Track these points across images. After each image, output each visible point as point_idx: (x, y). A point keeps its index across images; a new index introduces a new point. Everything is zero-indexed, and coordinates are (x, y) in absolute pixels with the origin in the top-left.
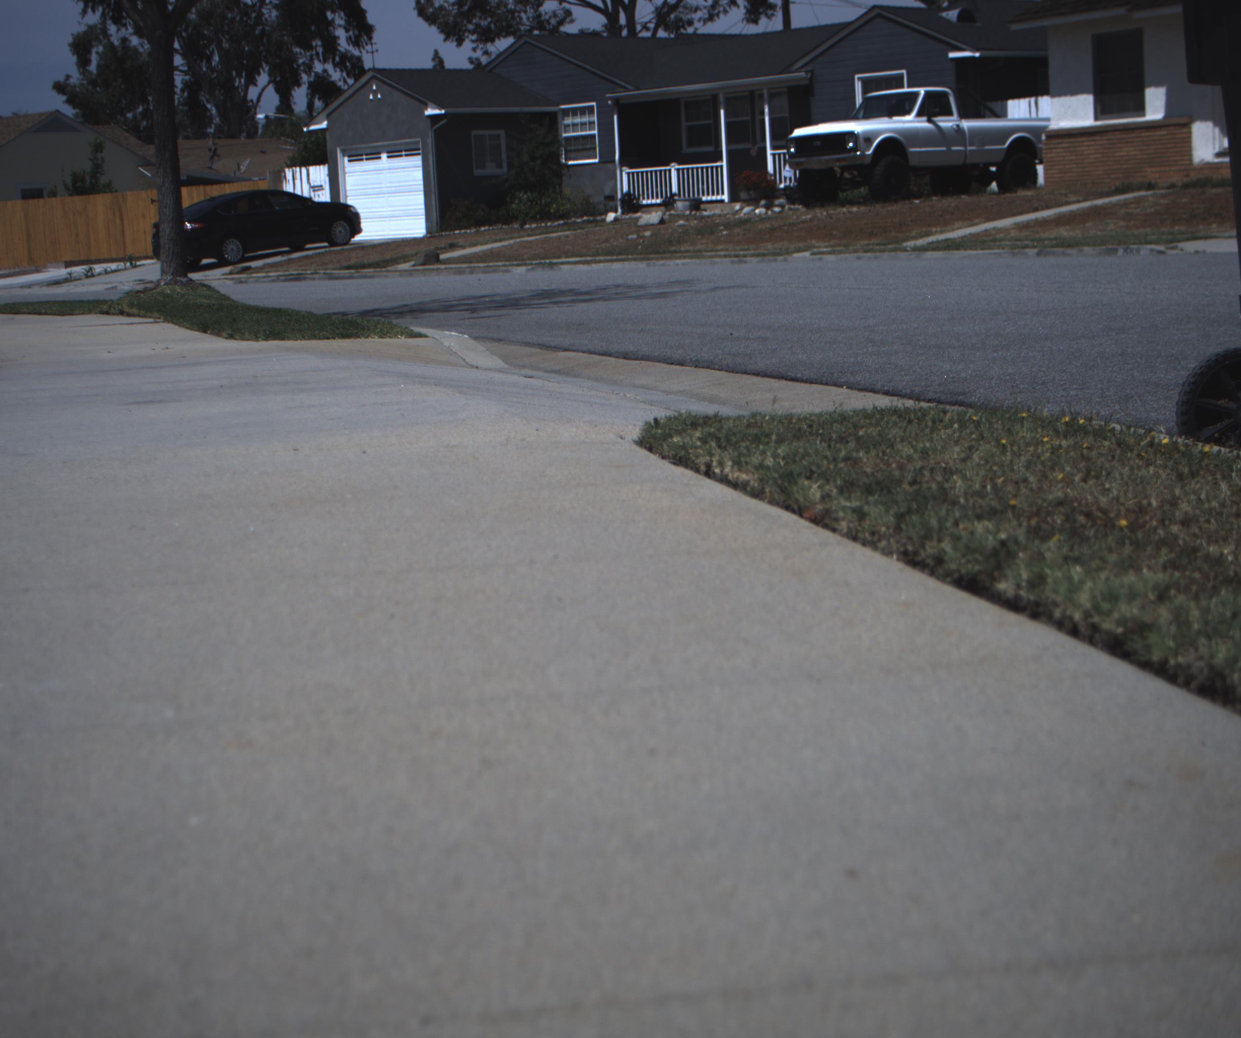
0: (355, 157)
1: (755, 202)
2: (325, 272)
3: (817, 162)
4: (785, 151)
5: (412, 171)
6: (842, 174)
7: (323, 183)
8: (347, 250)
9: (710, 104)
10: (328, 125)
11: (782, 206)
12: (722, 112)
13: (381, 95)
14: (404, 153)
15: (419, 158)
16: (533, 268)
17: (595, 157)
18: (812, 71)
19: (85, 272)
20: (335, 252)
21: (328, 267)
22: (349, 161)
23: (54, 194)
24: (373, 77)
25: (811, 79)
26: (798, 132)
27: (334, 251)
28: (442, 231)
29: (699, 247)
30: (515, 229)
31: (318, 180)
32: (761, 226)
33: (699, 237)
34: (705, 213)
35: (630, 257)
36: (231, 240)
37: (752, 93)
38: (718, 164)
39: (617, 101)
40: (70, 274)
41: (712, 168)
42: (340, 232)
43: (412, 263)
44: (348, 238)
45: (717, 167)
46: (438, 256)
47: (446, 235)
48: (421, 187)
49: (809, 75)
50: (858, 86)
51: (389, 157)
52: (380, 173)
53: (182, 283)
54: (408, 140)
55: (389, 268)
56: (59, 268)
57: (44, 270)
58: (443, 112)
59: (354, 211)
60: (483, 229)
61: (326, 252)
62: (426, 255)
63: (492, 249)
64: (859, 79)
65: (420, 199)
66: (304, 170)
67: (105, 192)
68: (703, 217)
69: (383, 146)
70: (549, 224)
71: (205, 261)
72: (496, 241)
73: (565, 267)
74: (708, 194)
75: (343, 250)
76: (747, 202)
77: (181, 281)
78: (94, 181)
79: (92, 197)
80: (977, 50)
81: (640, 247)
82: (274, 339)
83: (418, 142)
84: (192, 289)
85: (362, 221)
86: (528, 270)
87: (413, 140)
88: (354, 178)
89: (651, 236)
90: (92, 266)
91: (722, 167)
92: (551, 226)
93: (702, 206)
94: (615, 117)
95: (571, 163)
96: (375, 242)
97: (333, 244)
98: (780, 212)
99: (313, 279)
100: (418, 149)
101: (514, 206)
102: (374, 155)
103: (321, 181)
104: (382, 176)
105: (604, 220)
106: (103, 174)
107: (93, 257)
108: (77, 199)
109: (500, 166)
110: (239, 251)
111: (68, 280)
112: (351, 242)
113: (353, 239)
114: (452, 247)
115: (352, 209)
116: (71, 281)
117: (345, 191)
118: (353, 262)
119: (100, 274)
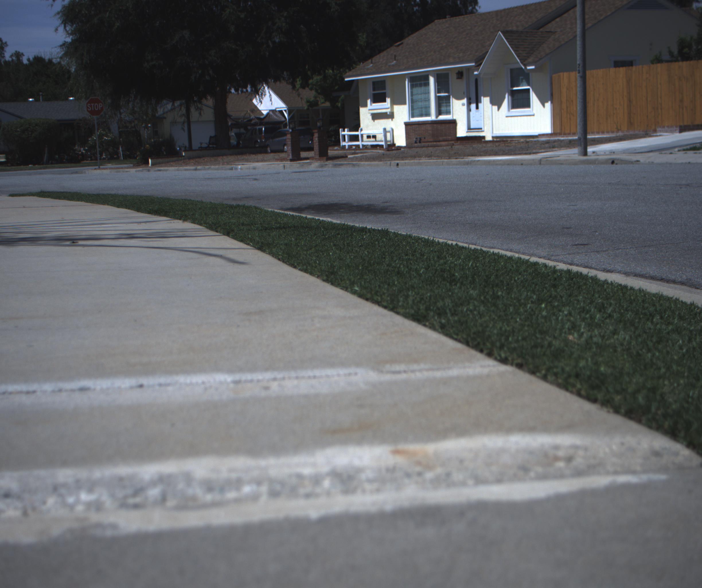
23: (658, 60)
108: (685, 64)
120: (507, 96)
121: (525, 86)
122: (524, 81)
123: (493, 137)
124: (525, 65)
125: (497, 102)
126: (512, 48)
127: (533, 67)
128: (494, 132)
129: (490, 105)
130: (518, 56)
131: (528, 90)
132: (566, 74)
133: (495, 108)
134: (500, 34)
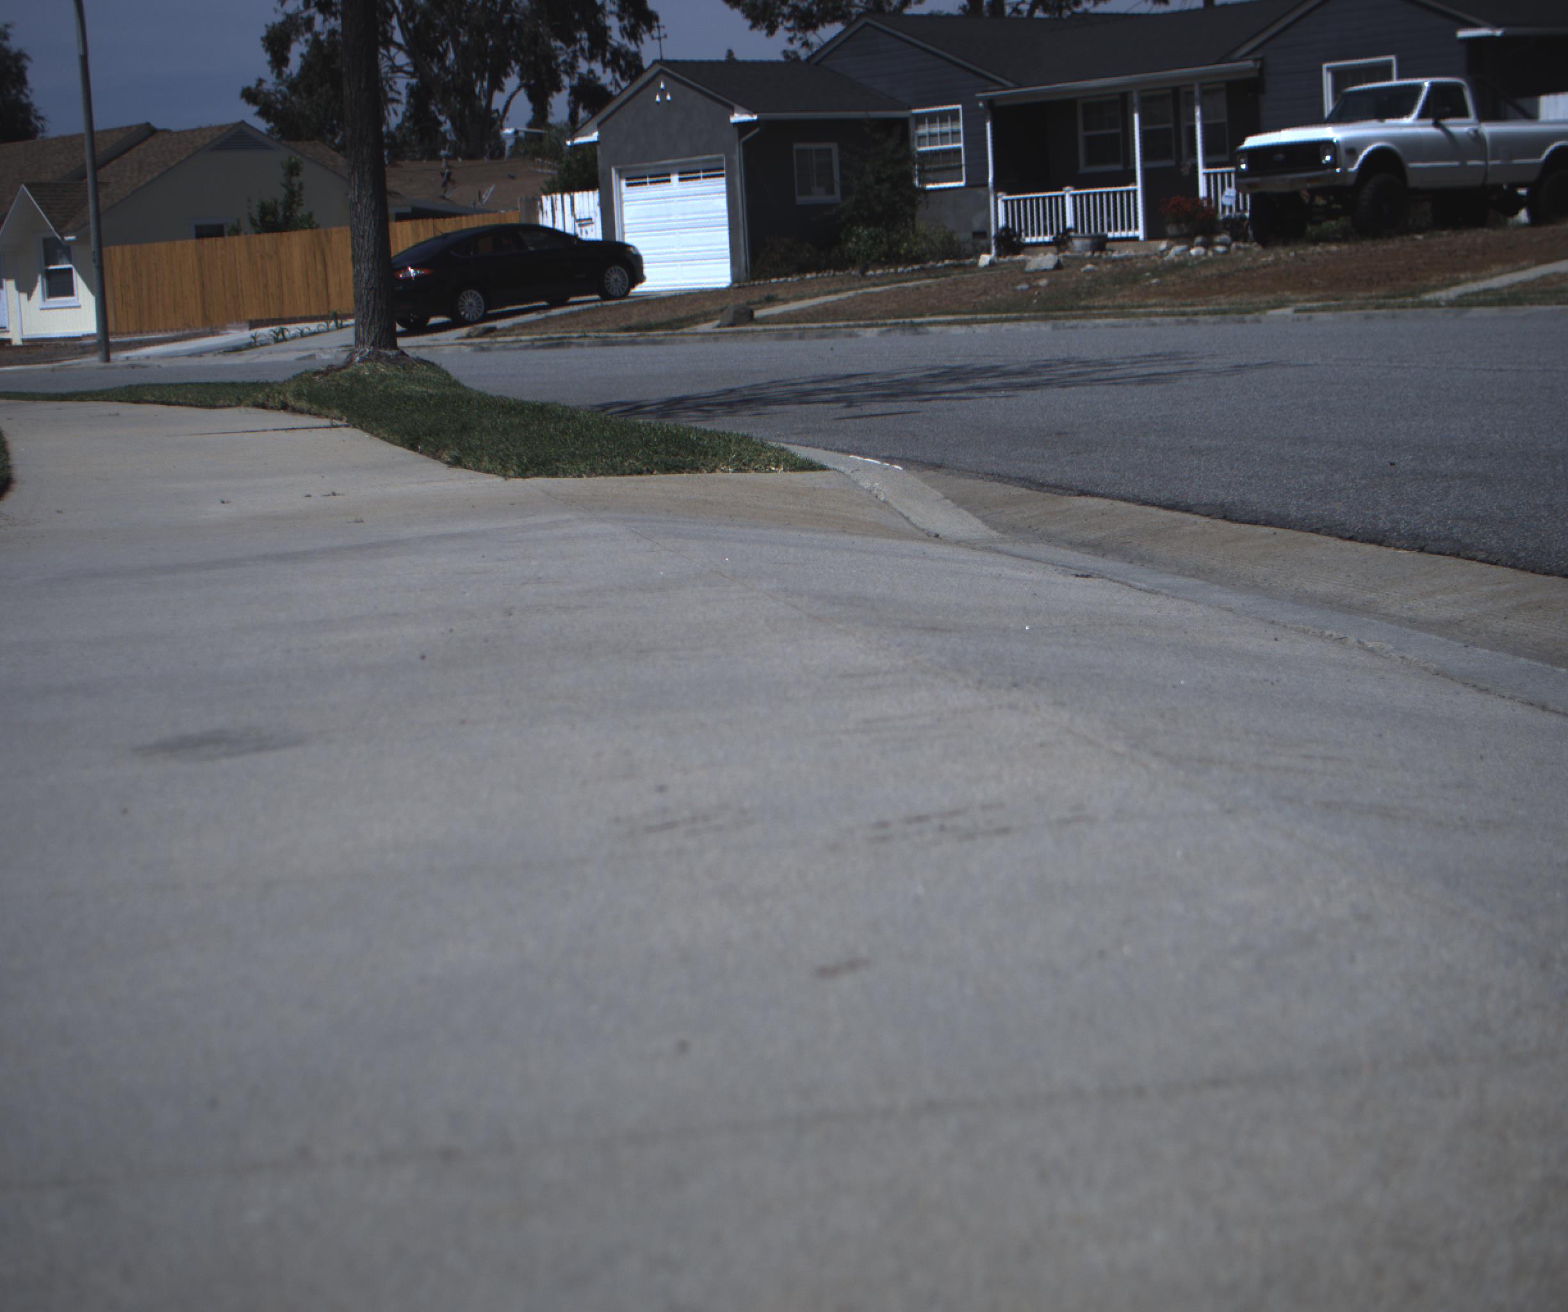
0: (636, 180)
1: (1187, 238)
2: (597, 334)
3: (1279, 183)
4: (1232, 169)
5: (713, 198)
6: (1312, 199)
7: (592, 216)
8: (625, 304)
9: (1120, 105)
10: (599, 137)
11: (1228, 245)
12: (1136, 117)
13: (671, 96)
14: (701, 174)
15: (723, 180)
16: (889, 331)
17: (960, 179)
18: (1262, 60)
19: (274, 335)
20: (610, 308)
21: (601, 328)
22: (628, 185)
23: (236, 231)
24: (661, 72)
25: (1261, 70)
26: (1252, 142)
27: (606, 306)
28: (754, 280)
29: (1120, 301)
30: (854, 276)
31: (586, 210)
32: (1204, 272)
33: (1117, 287)
34: (1115, 255)
35: (1026, 315)
36: (469, 292)
37: (1176, 91)
38: (1130, 187)
39: (990, 102)
40: (254, 337)
41: (1121, 193)
42: (616, 280)
43: (717, 322)
44: (626, 288)
45: (1128, 192)
46: (752, 312)
47: (759, 284)
48: (725, 220)
49: (1258, 64)
50: (1327, 80)
51: (681, 180)
52: (670, 202)
53: (388, 357)
54: (707, 157)
55: (686, 330)
56: (241, 329)
57: (221, 332)
58: (755, 117)
59: (634, 252)
60: (808, 276)
61: (597, 307)
62: (735, 312)
63: (825, 303)
64: (1328, 69)
65: (722, 237)
66: (567, 197)
67: (304, 228)
68: (1114, 261)
69: (674, 165)
70: (900, 269)
71: (434, 320)
72: (829, 293)
73: (932, 329)
74: (1116, 229)
75: (620, 304)
76: (1176, 239)
77: (386, 354)
78: (288, 214)
79: (285, 234)
80: (1498, 26)
81: (1035, 301)
82: (537, 475)
83: (721, 160)
84: (404, 368)
85: (645, 265)
86: (881, 334)
87: (714, 156)
88: (634, 208)
89: (1049, 285)
90: (283, 327)
91: (1135, 191)
92: (902, 272)
93: (1108, 245)
94: (988, 125)
95: (930, 186)
96: (663, 294)
97: (606, 296)
98: (1225, 253)
99: (581, 345)
100: (722, 169)
101: (850, 245)
102: (661, 177)
103: (589, 213)
104: (672, 204)
105: (976, 264)
106: (302, 205)
107: (286, 315)
108: (266, 237)
109: (831, 191)
110: (480, 307)
111: (252, 345)
112: (630, 295)
113: (633, 291)
114: (770, 300)
115: (632, 249)
116: (256, 347)
117: (623, 225)
118: (634, 321)
119: (294, 337)
120: (40, 278)
121: (66, 263)
122: (64, 256)
123: (23, 340)
124: (62, 235)
125: (26, 288)
126: (41, 208)
127: (72, 238)
128: (25, 333)
129: (15, 292)
130: (52, 222)
131: (69, 271)
132: (118, 249)
133: (24, 296)
134: (23, 189)
